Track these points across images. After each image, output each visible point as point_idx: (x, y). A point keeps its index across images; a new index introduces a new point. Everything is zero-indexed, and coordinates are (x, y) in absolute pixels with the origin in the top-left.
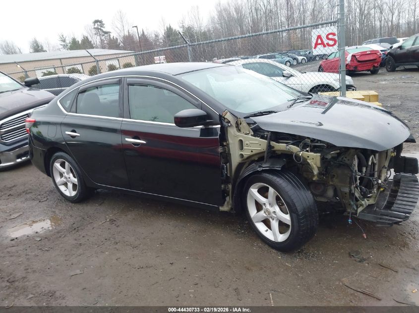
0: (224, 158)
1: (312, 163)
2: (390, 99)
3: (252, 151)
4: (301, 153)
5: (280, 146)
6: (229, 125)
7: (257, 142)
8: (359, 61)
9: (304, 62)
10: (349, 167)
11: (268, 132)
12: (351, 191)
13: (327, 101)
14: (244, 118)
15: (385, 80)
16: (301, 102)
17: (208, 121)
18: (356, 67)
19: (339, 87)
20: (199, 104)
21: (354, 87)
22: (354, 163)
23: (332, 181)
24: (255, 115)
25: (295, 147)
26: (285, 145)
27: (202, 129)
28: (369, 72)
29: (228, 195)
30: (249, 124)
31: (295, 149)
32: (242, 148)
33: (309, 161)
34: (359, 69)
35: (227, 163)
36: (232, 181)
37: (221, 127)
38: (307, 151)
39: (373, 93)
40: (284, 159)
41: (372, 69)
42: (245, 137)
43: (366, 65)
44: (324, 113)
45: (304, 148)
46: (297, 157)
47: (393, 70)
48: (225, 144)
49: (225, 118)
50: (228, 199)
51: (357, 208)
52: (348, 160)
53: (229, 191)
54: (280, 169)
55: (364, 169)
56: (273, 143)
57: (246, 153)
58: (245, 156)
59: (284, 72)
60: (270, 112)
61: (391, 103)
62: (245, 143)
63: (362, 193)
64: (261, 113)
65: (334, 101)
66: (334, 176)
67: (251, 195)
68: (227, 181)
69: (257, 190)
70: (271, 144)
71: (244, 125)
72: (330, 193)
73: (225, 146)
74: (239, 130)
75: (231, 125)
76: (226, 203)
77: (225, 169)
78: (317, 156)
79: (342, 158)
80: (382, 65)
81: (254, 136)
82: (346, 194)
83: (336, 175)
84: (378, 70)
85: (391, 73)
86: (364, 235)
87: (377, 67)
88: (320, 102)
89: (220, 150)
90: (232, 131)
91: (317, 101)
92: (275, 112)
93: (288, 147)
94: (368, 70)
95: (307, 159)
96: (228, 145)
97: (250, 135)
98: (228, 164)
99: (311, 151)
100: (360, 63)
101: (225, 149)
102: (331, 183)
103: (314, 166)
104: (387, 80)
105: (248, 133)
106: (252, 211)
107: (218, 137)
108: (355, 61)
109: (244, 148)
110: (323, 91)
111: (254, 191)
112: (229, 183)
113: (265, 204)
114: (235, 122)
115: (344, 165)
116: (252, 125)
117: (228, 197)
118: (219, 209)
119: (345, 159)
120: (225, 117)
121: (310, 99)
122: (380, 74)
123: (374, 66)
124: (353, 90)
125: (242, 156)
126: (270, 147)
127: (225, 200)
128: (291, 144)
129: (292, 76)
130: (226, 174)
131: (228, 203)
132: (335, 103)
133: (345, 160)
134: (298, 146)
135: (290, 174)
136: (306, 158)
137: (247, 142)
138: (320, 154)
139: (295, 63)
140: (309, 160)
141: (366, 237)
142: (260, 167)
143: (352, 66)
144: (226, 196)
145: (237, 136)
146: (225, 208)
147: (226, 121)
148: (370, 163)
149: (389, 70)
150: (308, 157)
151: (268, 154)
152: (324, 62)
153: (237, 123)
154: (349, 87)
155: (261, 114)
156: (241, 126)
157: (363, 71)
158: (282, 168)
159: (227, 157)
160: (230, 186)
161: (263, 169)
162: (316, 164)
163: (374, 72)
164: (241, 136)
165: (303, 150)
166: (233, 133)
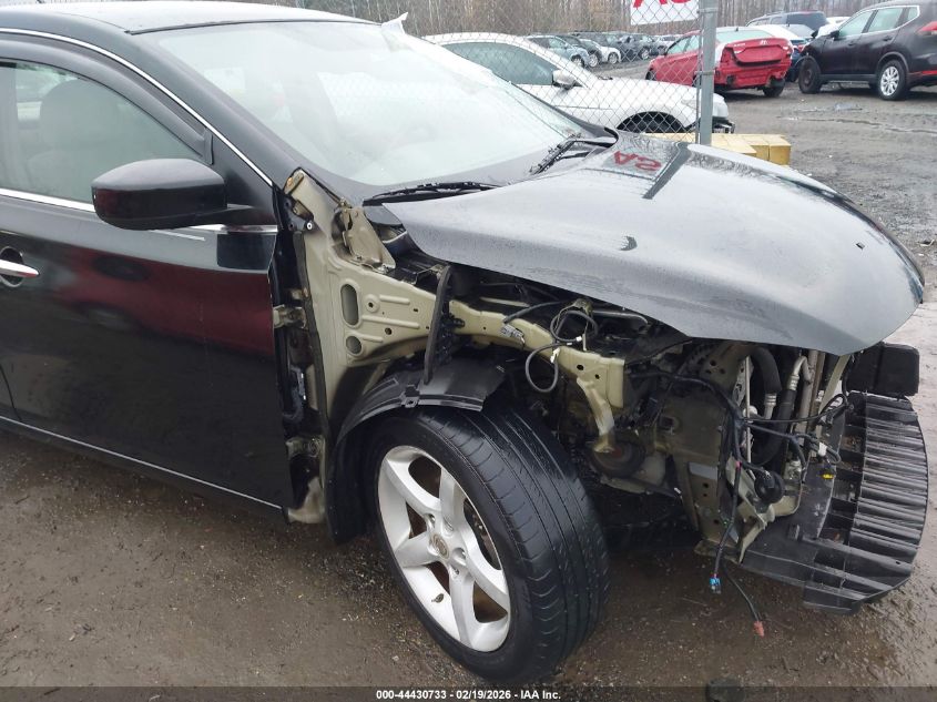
0: (295, 346)
1: (594, 391)
2: (811, 160)
3: (389, 331)
4: (556, 351)
5: (484, 322)
6: (310, 225)
7: (406, 300)
8: (740, 64)
9: (613, 61)
10: (722, 396)
11: (443, 263)
12: (723, 476)
13: (661, 156)
14: (367, 203)
15: (797, 113)
16: (577, 156)
17: (232, 207)
18: (732, 78)
19: (692, 119)
20: (204, 144)
21: (730, 125)
22: (740, 380)
23: (662, 439)
24: (409, 195)
25: (534, 327)
26: (501, 317)
27: (220, 237)
28: (761, 93)
29: (316, 472)
30: (381, 230)
31: (534, 335)
32: (353, 317)
33: (581, 383)
34: (739, 81)
35: (307, 366)
36: (326, 429)
37: (279, 234)
38: (578, 346)
39: (776, 140)
40: (499, 368)
41: (768, 84)
42: (365, 277)
43: (754, 74)
44: (650, 195)
45: (566, 334)
46: (541, 364)
47: (814, 90)
48: (296, 295)
49: (294, 202)
50: (314, 485)
51: (742, 535)
52: (722, 371)
53: (318, 461)
54: (479, 408)
55: (771, 401)
56: (459, 308)
57: (371, 337)
58: (367, 348)
59: (556, 73)
60: (463, 188)
61: (814, 170)
62: (365, 297)
63: (763, 490)
64: (429, 187)
65: (680, 157)
66: (670, 422)
67: (387, 479)
68: (308, 425)
69: (407, 465)
70: (452, 311)
71: (361, 233)
72: (654, 470)
73: (298, 303)
74: (345, 250)
75: (316, 229)
76: (308, 499)
77: (301, 386)
78: (610, 365)
79: (701, 362)
80: (790, 78)
81: (397, 274)
82: (706, 486)
83: (676, 423)
84: (781, 89)
85: (811, 97)
86: (759, 625)
87: (780, 80)
88: (642, 159)
89: (278, 316)
90: (319, 252)
91: (634, 156)
92: (483, 189)
93: (509, 328)
94: (759, 87)
95: (574, 378)
96: (306, 302)
97: (381, 269)
98: (311, 370)
99: (592, 347)
100: (740, 69)
101: (299, 313)
102: (657, 445)
103: (601, 402)
104: (802, 112)
105: (378, 261)
106: (397, 531)
107: (266, 272)
108: (731, 61)
109: (364, 316)
110: (654, 129)
111: (397, 467)
112: (317, 432)
113: (431, 516)
114: (333, 217)
115: (704, 389)
116: (392, 233)
117: (316, 480)
118: (286, 517)
119: (710, 367)
120: (296, 195)
121: (608, 146)
122: (785, 98)
123: (773, 78)
124: (727, 131)
125: (355, 343)
126: (445, 320)
127: (306, 490)
128: (522, 317)
129: (576, 84)
130: (306, 404)
131: (315, 498)
132: (681, 163)
133: (709, 372)
134: (546, 327)
135: (516, 424)
136: (574, 370)
137: (371, 297)
138: (621, 362)
139: (594, 62)
140: (585, 378)
141: (762, 634)
142: (411, 393)
143: (724, 75)
144: (310, 478)
145: (333, 272)
146: (307, 514)
147: (298, 210)
148: (793, 385)
149: (806, 89)
150: (580, 367)
151: (437, 346)
152: (660, 61)
153: (337, 219)
154: (718, 123)
155: (431, 192)
156: (351, 234)
157: (746, 88)
158: (484, 404)
159: (305, 342)
160: (321, 444)
161: (422, 402)
162: (606, 397)
163: (771, 93)
164: (350, 271)
165: (564, 344)
166: (321, 257)
